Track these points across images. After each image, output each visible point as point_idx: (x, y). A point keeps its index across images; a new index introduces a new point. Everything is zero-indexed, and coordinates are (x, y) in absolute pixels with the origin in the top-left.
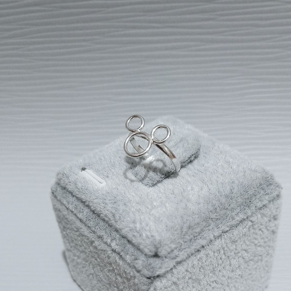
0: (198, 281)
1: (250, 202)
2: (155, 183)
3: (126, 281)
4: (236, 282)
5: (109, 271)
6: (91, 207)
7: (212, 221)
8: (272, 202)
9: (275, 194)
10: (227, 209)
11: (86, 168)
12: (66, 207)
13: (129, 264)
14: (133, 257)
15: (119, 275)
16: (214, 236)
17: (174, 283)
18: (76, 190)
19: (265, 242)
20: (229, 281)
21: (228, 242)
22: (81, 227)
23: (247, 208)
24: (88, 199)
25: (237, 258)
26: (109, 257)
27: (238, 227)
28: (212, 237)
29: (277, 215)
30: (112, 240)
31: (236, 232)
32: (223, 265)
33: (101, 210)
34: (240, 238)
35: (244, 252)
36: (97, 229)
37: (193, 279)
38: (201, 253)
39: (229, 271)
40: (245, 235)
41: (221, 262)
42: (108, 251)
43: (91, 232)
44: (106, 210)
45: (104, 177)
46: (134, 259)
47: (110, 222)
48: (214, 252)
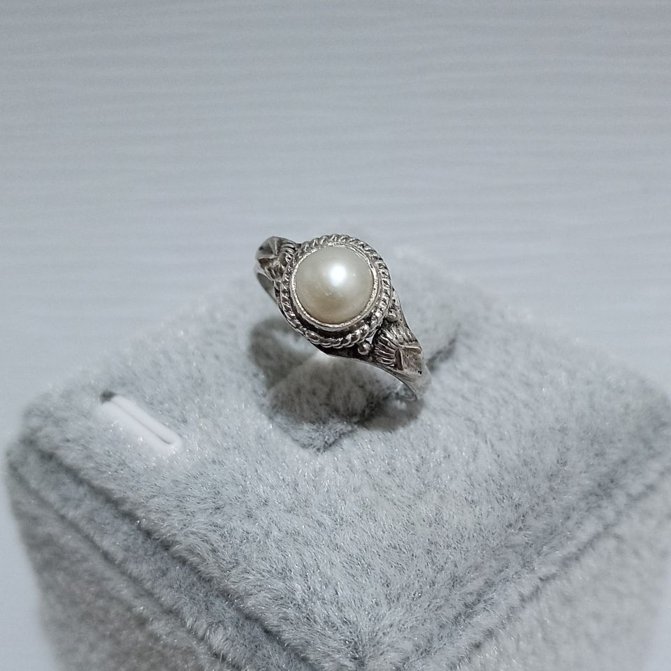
6: (139, 519)
18: (89, 465)
22: (107, 574)
35: (591, 620)
38: (483, 650)
43: (141, 593)
44: (192, 532)
45: (176, 422)
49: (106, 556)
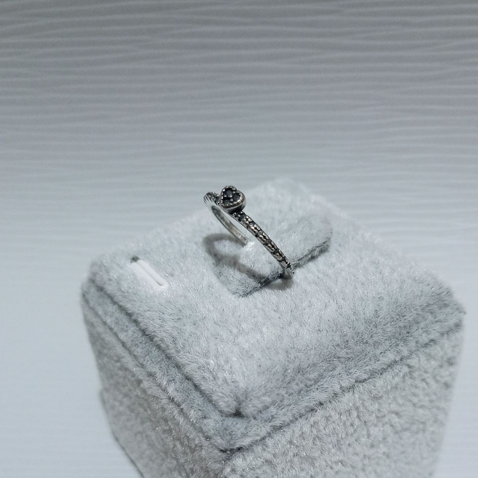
0: (311, 460)
1: (408, 333)
2: (249, 290)
3: (188, 451)
4: (378, 464)
5: (164, 431)
6: (140, 323)
7: (340, 361)
8: (446, 335)
9: (452, 322)
10: (367, 343)
11: (139, 257)
12: (102, 320)
13: (193, 424)
14: (200, 413)
15: (179, 439)
16: (341, 388)
17: (267, 461)
18: (119, 293)
19: (431, 401)
20: (366, 462)
21: (365, 397)
22: (123, 354)
23: (401, 344)
24: (136, 310)
25: (381, 424)
26: (164, 409)
27: (384, 374)
28: (337, 388)
29: (454, 358)
30: (169, 381)
31: (380, 382)
32: (356, 435)
33: (155, 329)
34: (387, 392)
35: (393, 415)
36: (148, 361)
37: (301, 457)
38: (316, 413)
39: (367, 446)
40: (397, 387)
41: (352, 431)
42: (161, 399)
43: (138, 364)
44: (164, 331)
45: (167, 275)
46: (201, 417)
47: (168, 351)
48: (340, 414)
49: (124, 344)
